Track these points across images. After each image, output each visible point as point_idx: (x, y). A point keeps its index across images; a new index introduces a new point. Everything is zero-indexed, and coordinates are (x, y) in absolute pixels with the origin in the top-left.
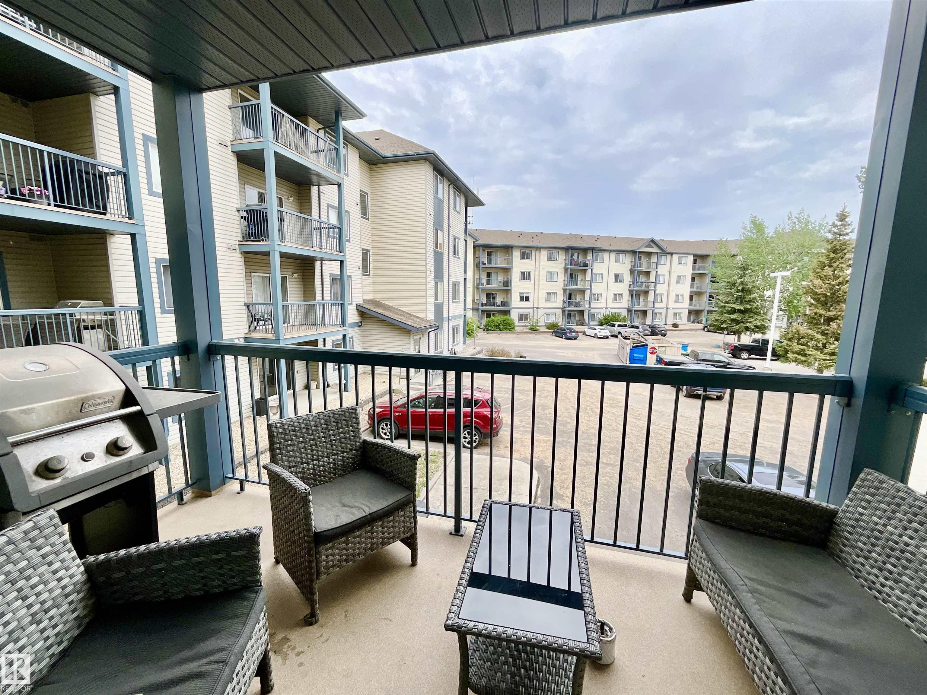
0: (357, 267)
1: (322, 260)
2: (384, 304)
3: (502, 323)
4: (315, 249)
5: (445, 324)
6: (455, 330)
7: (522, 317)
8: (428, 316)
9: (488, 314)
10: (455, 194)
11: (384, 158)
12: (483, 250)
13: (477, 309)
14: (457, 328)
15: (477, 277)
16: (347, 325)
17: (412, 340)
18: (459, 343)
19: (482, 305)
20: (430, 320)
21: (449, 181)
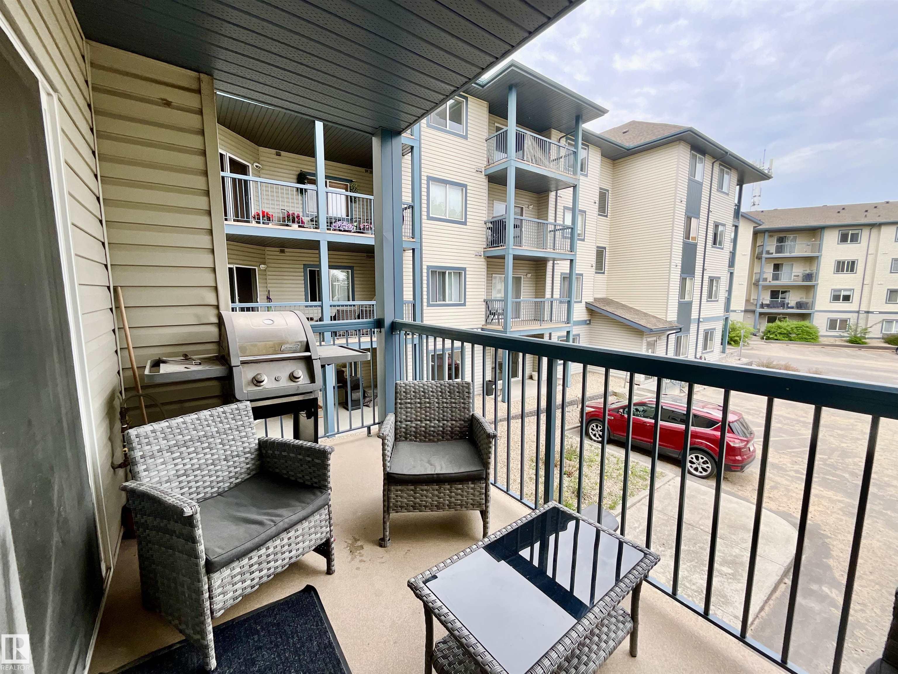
0: (590, 265)
1: (554, 260)
2: (617, 303)
3: (795, 331)
4: (549, 250)
5: (693, 327)
6: (708, 335)
7: (832, 325)
8: (668, 317)
9: (772, 318)
10: (722, 172)
11: (628, 150)
12: (771, 236)
13: (754, 312)
14: (712, 333)
15: (757, 270)
16: (572, 322)
17: (645, 342)
18: (713, 351)
19: (762, 306)
20: (670, 322)
21: (714, 157)
